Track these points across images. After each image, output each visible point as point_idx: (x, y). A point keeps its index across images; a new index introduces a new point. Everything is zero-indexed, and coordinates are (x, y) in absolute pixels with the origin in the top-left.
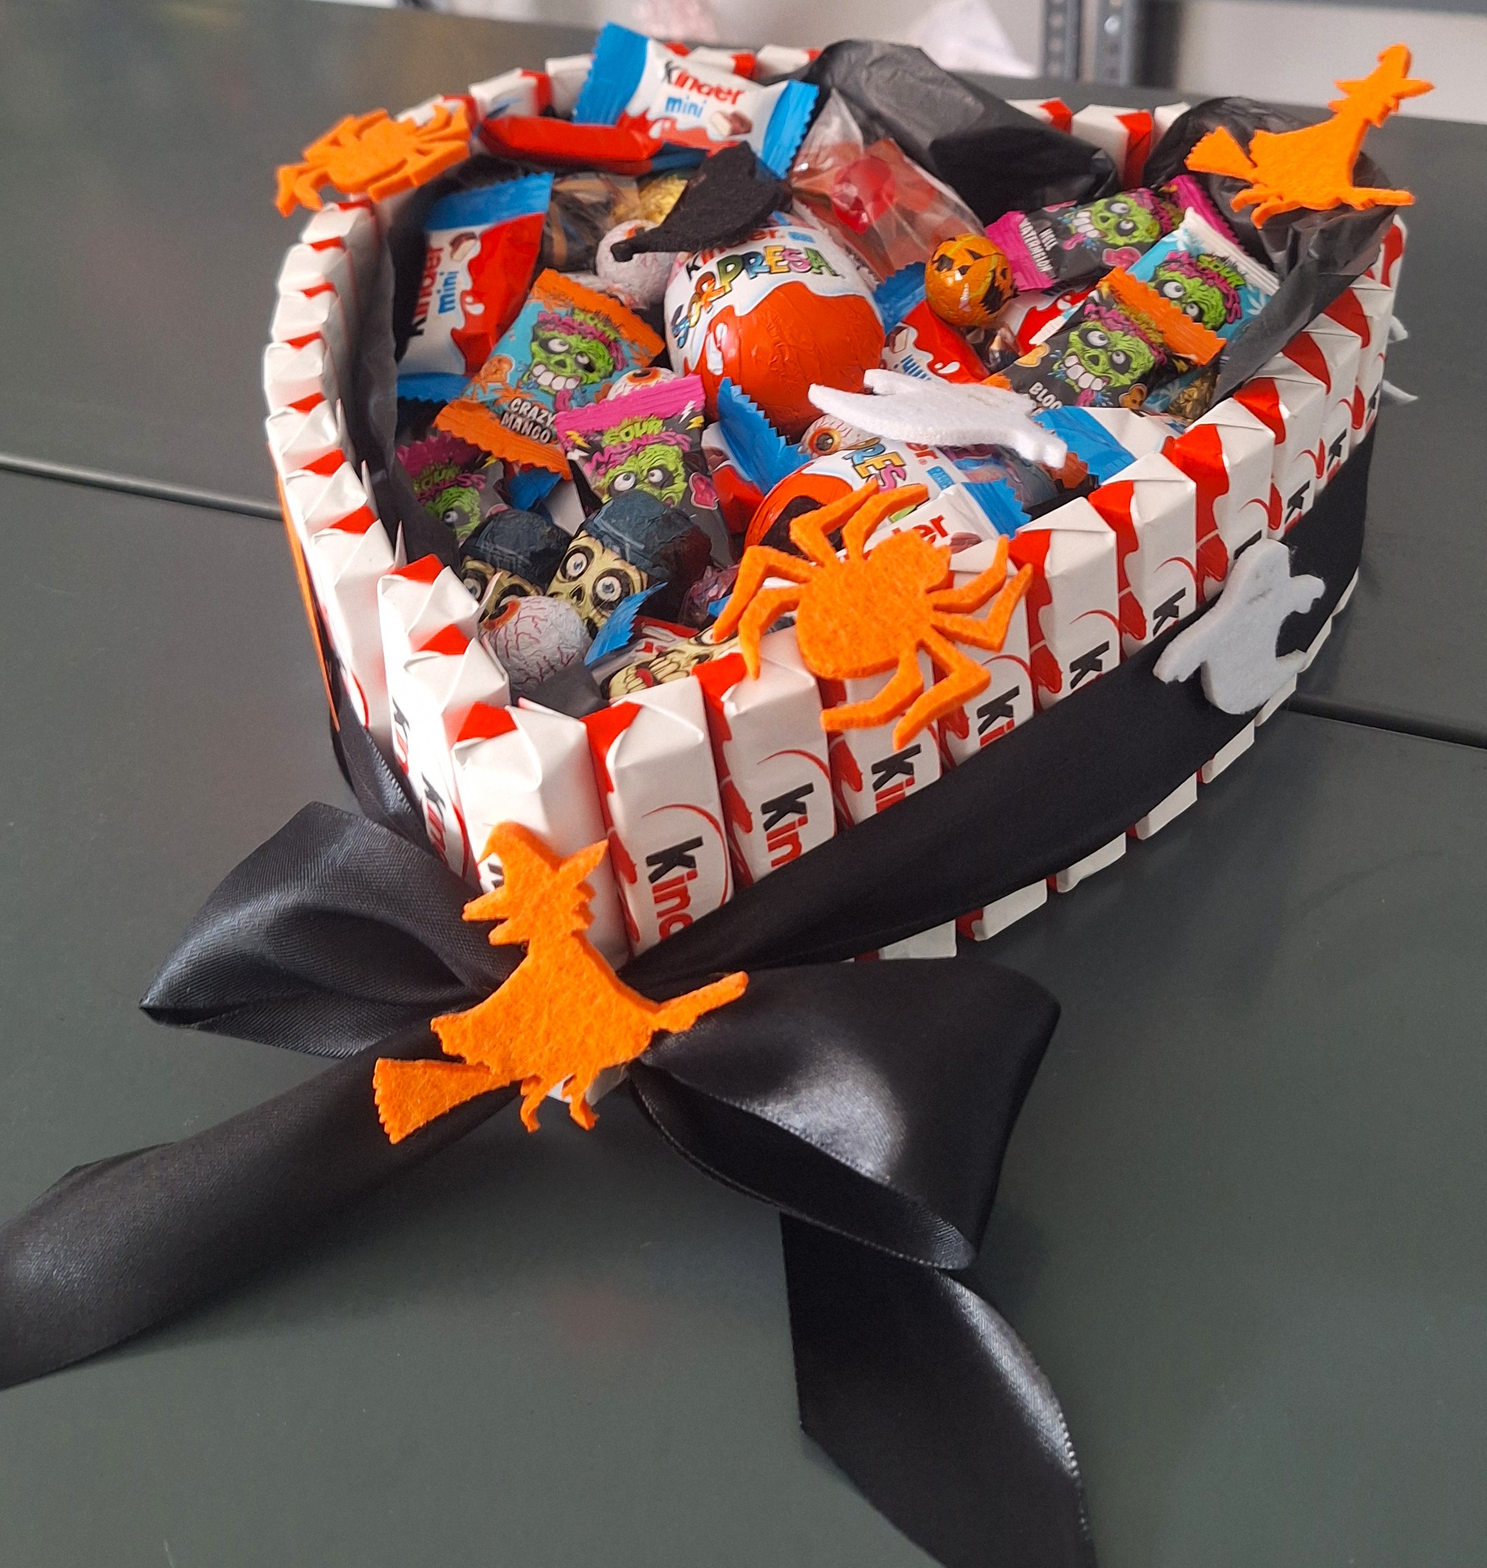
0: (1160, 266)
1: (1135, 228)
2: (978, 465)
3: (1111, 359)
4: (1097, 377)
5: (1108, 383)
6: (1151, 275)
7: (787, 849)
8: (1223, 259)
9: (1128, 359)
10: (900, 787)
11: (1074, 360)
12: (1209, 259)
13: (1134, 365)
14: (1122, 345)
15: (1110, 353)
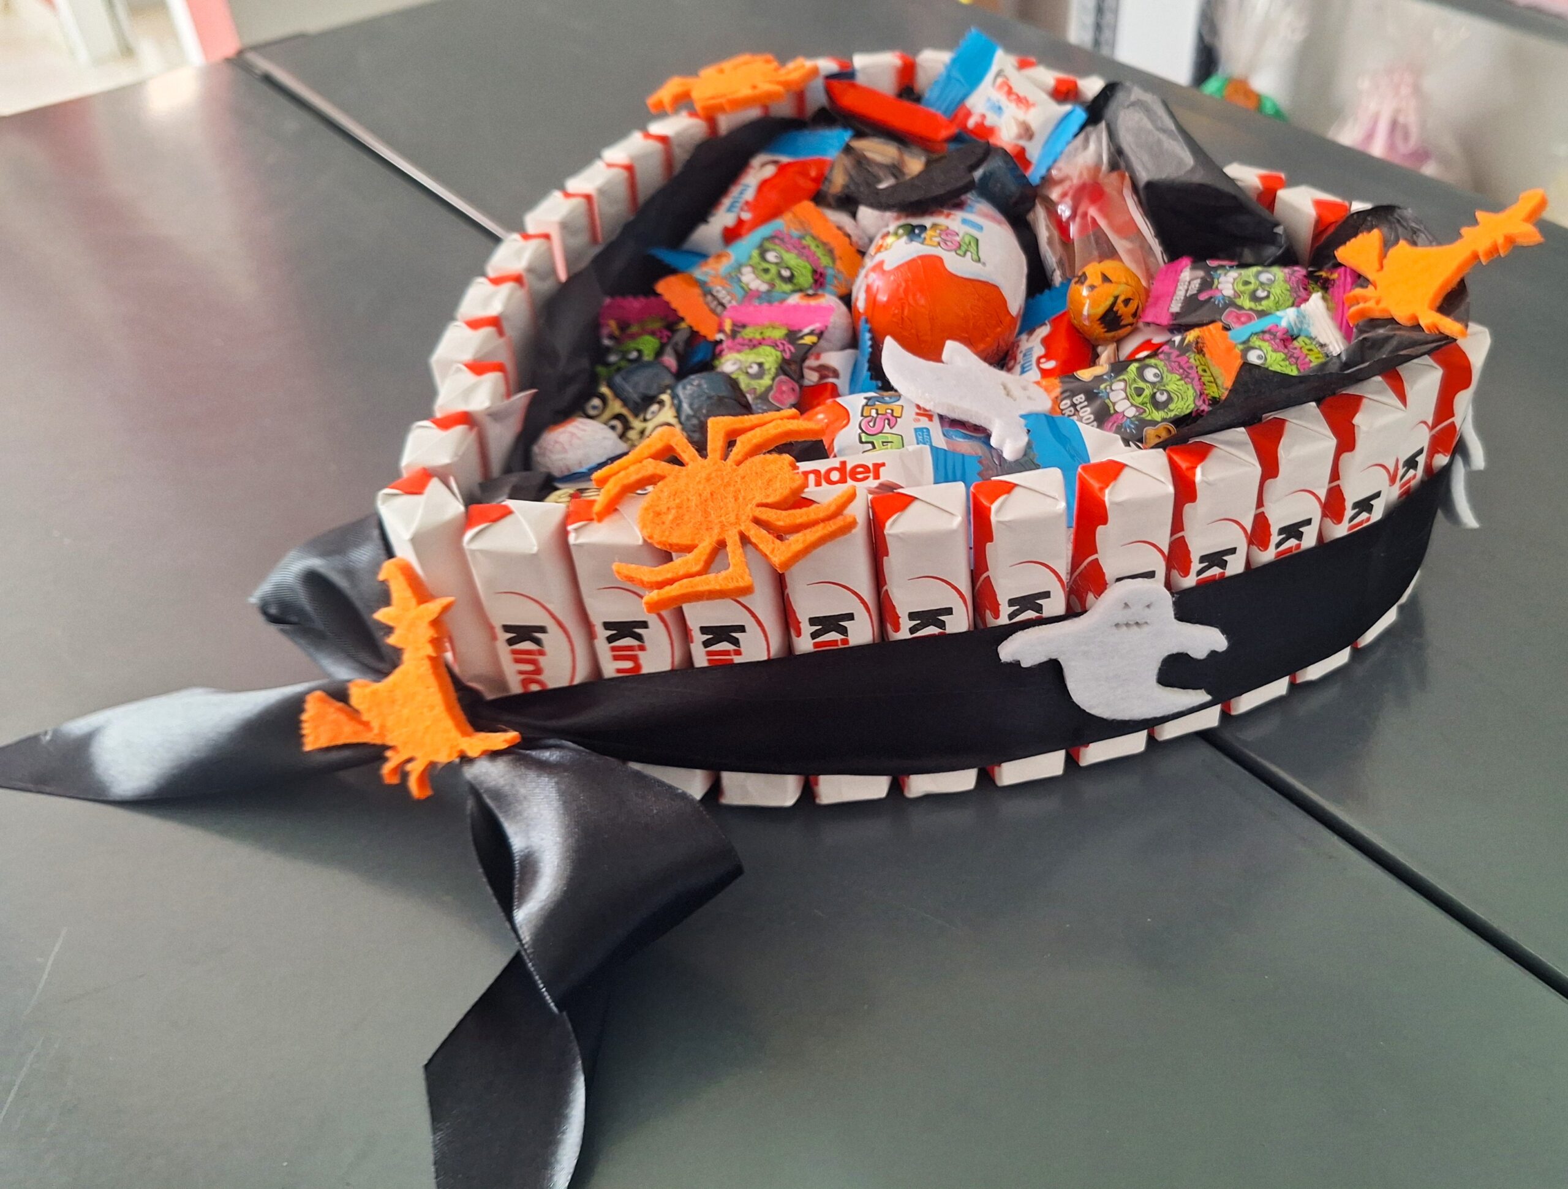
0: (1256, 334)
1: (1268, 297)
2: (964, 438)
3: (1153, 396)
4: (1132, 405)
5: (1141, 414)
6: (1244, 338)
7: (628, 665)
8: (1322, 346)
9: (1170, 399)
10: (727, 653)
11: (1122, 385)
12: (1308, 341)
13: (1171, 406)
14: (1171, 387)
15: (1155, 390)
